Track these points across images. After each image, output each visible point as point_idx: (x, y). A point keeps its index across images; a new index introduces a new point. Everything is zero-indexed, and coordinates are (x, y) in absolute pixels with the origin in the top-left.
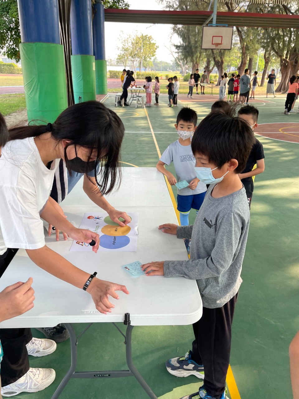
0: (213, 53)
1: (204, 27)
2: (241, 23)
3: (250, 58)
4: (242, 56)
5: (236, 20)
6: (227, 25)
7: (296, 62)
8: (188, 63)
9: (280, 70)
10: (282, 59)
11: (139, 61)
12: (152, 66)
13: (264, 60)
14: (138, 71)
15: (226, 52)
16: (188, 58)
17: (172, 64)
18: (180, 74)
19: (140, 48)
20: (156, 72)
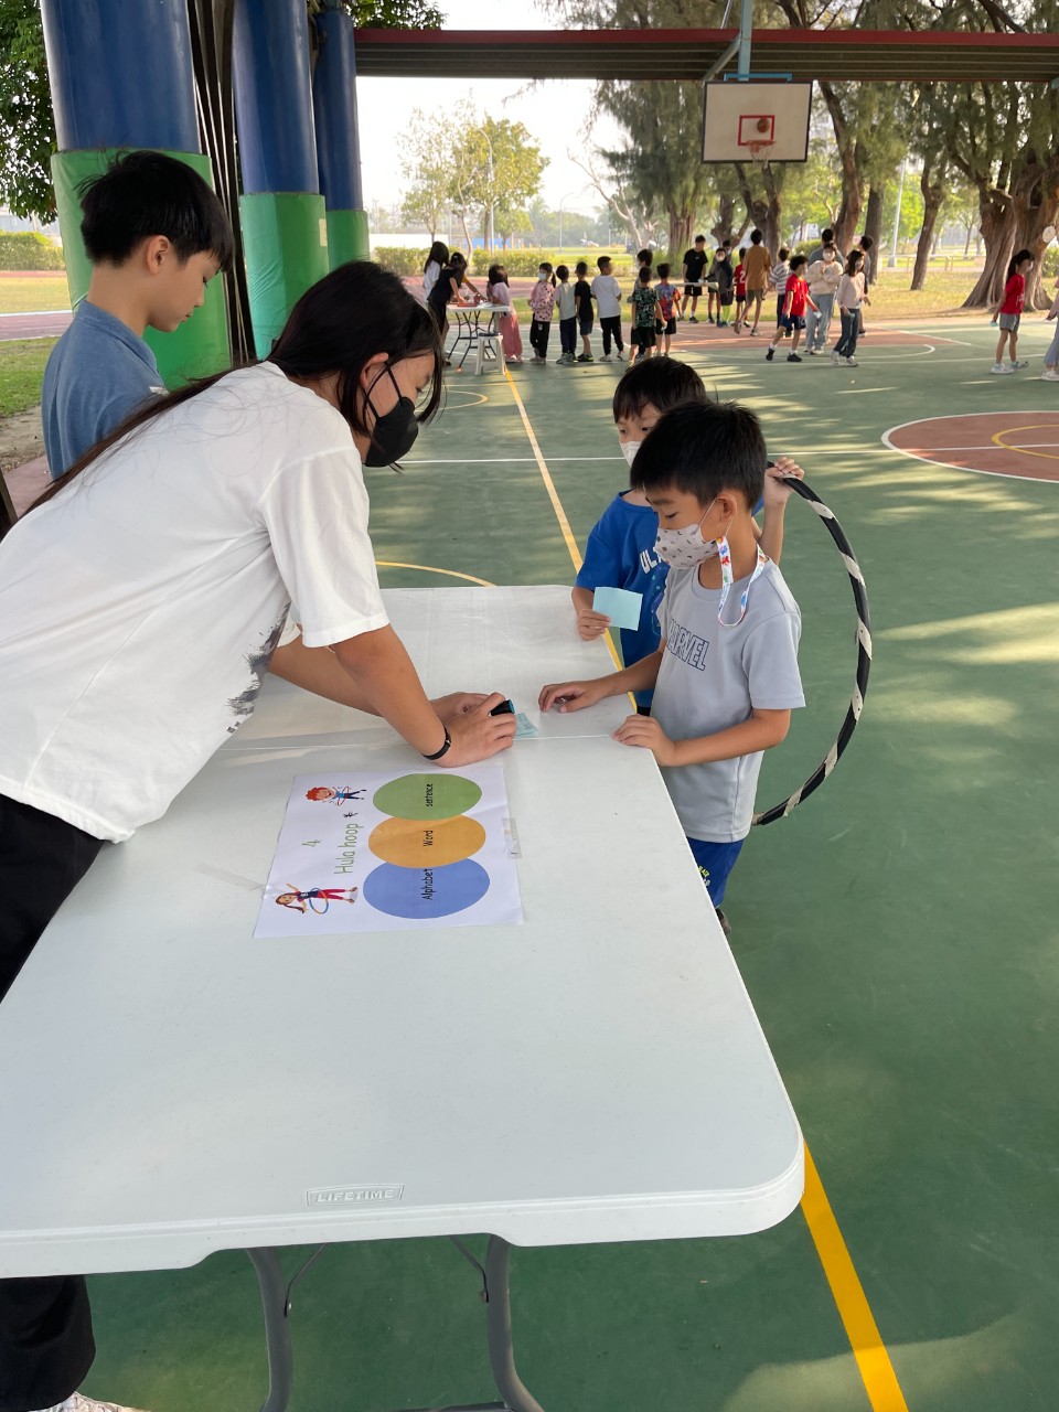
0: (741, 175)
1: (709, 86)
2: (839, 66)
3: (871, 192)
4: (844, 185)
5: (820, 56)
6: (789, 77)
7: (1037, 200)
8: (654, 217)
9: (981, 230)
10: (988, 190)
11: (481, 213)
12: (529, 230)
13: (920, 199)
14: (480, 248)
15: (789, 172)
16: (655, 197)
17: (596, 221)
18: (628, 255)
19: (484, 168)
20: (543, 249)
